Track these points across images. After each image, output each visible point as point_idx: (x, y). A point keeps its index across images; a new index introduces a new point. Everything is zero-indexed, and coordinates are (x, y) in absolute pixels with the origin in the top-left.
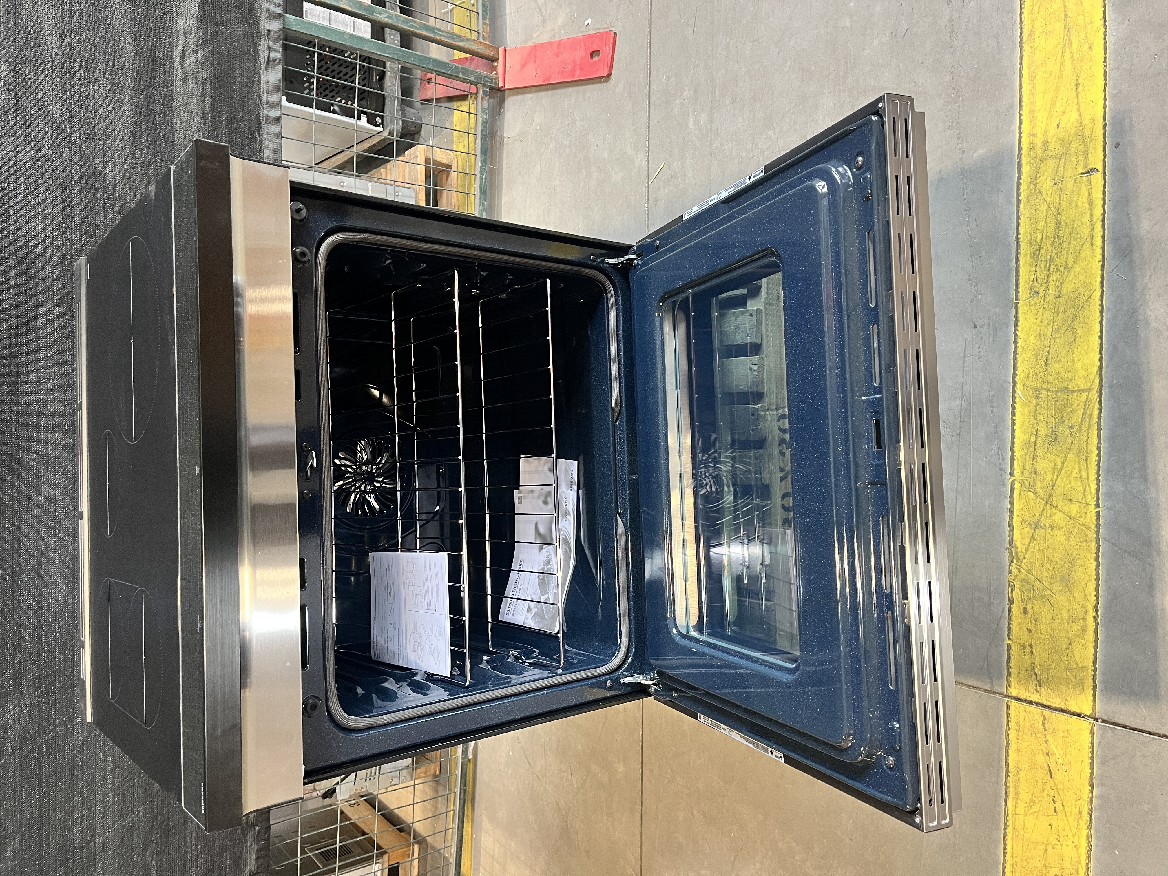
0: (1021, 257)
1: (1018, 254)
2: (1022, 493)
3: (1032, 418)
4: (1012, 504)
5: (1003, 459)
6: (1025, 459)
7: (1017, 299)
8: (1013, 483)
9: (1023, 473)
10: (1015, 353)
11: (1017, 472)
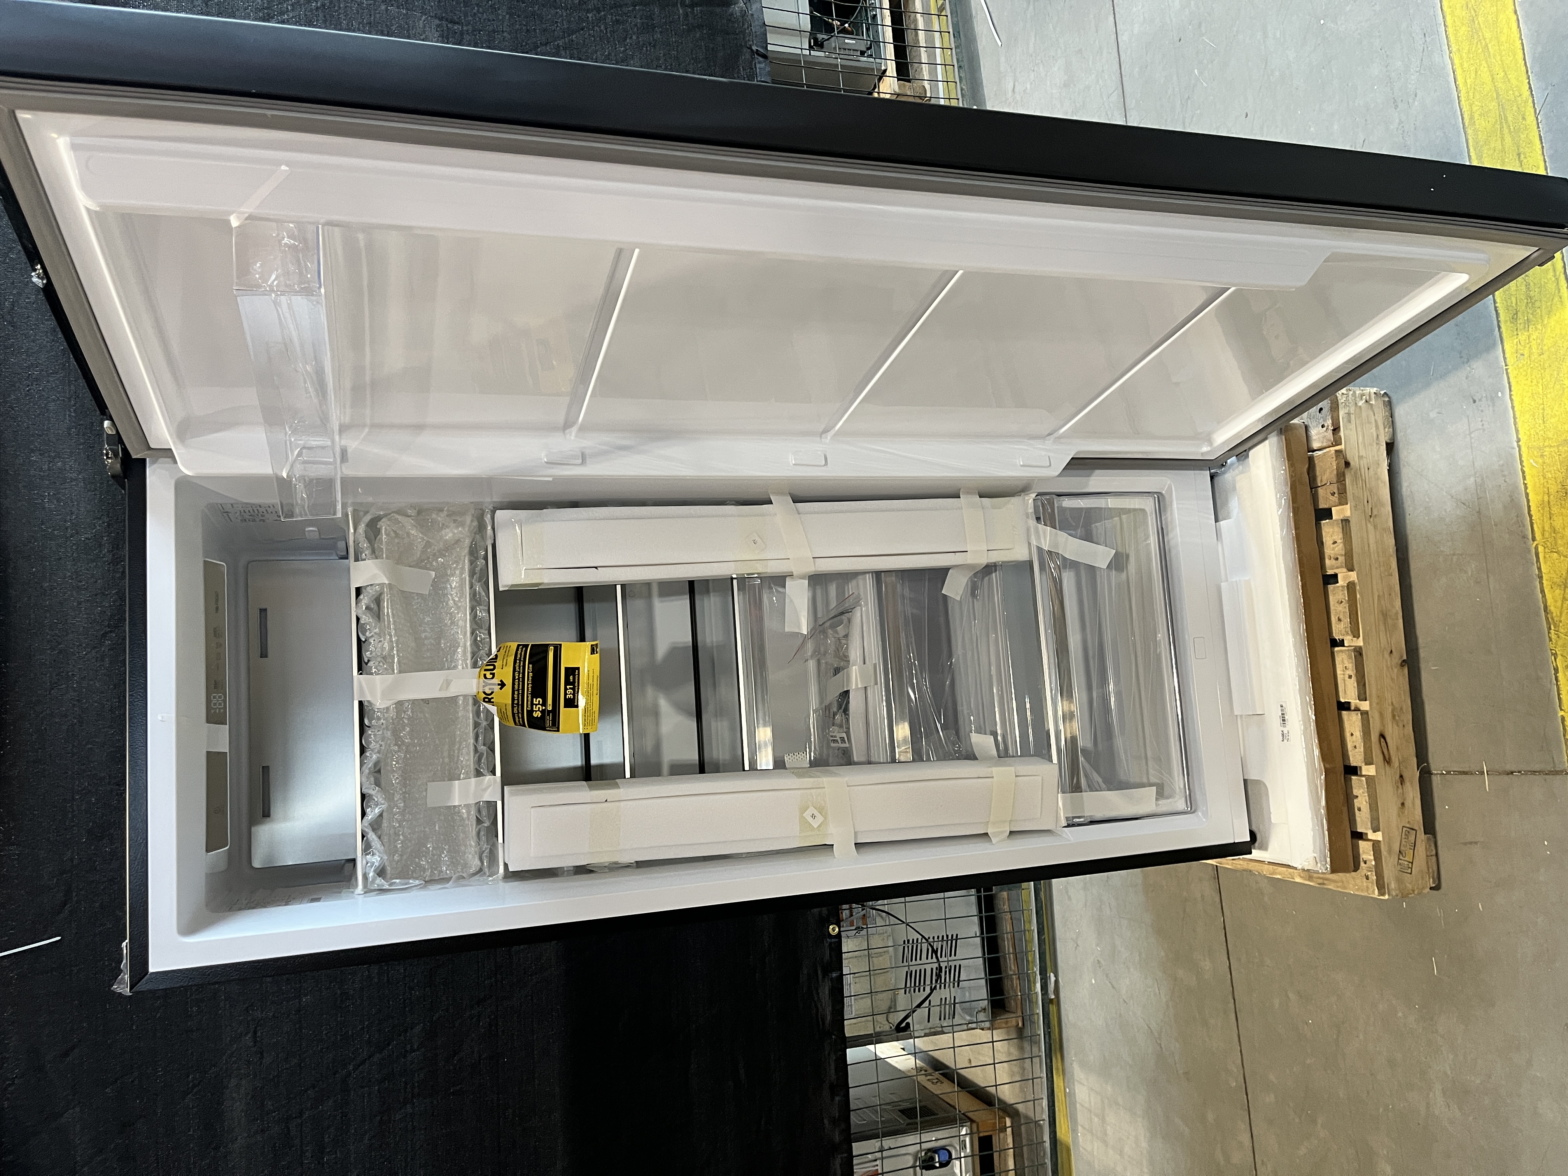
0: (1502, 325)
1: (1498, 322)
2: (1547, 556)
3: (1542, 478)
4: (1539, 569)
5: (1524, 526)
6: (1543, 521)
7: (1506, 366)
8: (1536, 548)
9: (1543, 535)
10: (1515, 418)
11: (1538, 535)
